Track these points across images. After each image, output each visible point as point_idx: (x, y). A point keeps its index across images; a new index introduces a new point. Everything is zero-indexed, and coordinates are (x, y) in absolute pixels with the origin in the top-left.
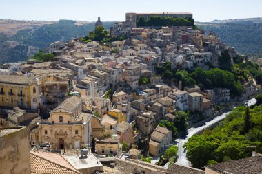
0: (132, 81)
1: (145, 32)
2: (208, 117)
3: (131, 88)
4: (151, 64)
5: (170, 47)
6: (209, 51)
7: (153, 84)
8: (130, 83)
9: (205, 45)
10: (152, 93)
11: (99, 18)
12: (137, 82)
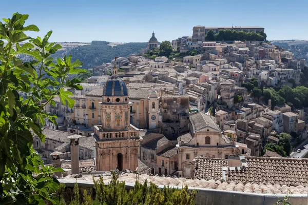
0: (229, 99)
1: (219, 46)
2: (304, 140)
3: (227, 107)
4: (238, 80)
5: (249, 62)
6: (289, 67)
7: (245, 102)
8: (226, 101)
9: (284, 60)
10: (248, 112)
11: (153, 34)
12: (233, 99)
